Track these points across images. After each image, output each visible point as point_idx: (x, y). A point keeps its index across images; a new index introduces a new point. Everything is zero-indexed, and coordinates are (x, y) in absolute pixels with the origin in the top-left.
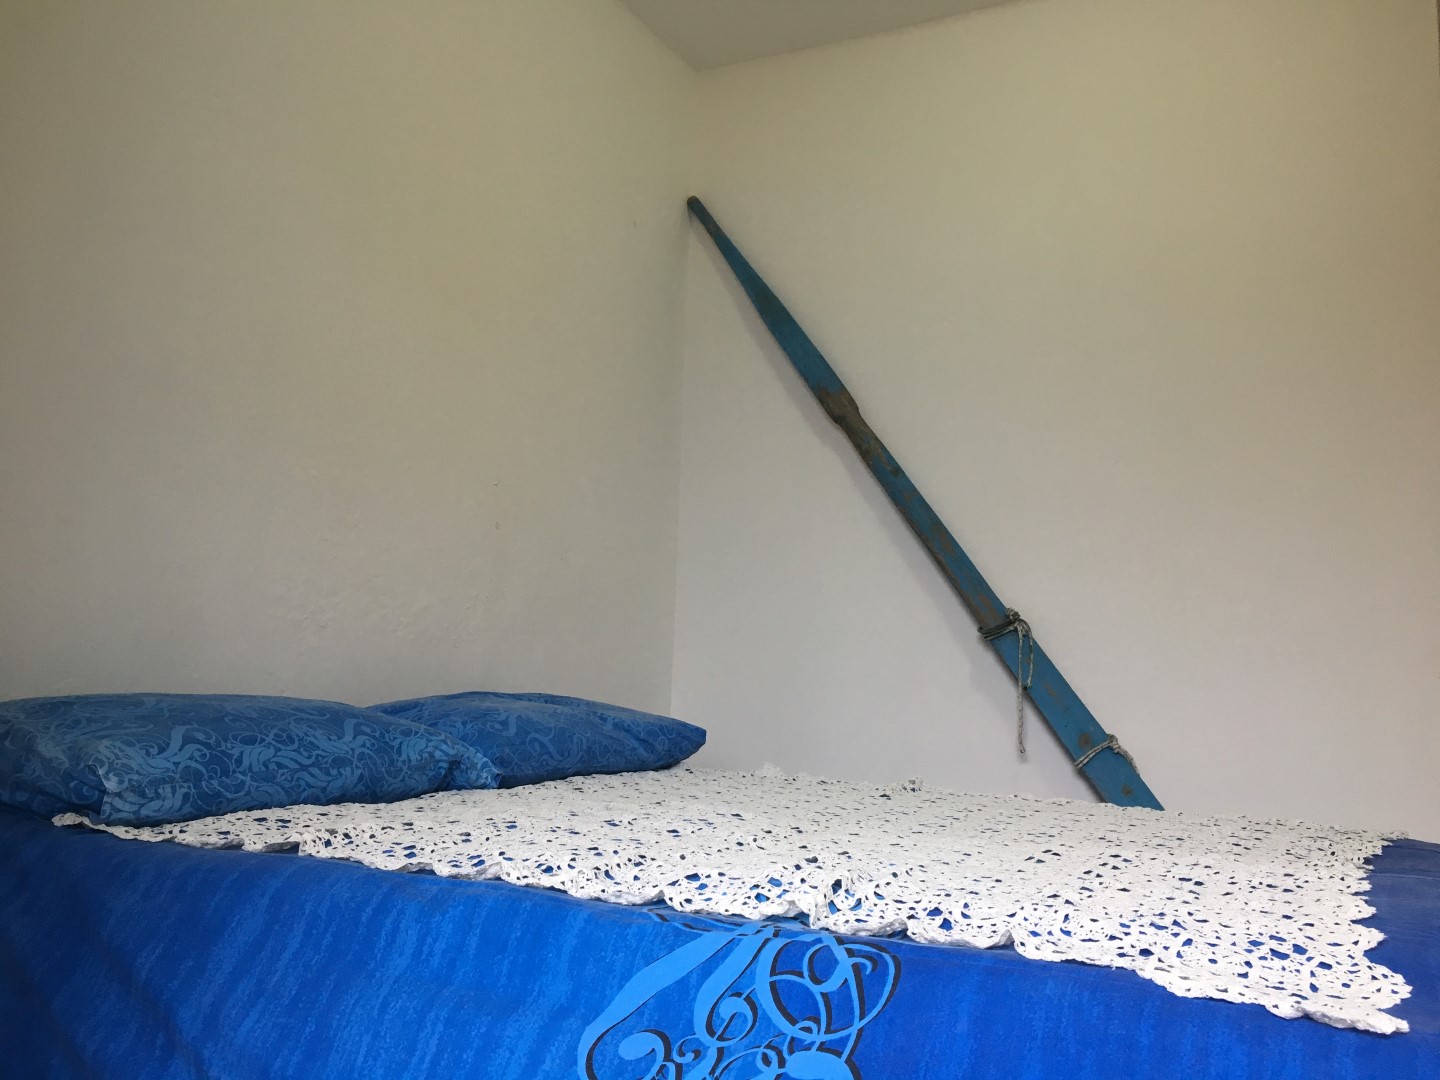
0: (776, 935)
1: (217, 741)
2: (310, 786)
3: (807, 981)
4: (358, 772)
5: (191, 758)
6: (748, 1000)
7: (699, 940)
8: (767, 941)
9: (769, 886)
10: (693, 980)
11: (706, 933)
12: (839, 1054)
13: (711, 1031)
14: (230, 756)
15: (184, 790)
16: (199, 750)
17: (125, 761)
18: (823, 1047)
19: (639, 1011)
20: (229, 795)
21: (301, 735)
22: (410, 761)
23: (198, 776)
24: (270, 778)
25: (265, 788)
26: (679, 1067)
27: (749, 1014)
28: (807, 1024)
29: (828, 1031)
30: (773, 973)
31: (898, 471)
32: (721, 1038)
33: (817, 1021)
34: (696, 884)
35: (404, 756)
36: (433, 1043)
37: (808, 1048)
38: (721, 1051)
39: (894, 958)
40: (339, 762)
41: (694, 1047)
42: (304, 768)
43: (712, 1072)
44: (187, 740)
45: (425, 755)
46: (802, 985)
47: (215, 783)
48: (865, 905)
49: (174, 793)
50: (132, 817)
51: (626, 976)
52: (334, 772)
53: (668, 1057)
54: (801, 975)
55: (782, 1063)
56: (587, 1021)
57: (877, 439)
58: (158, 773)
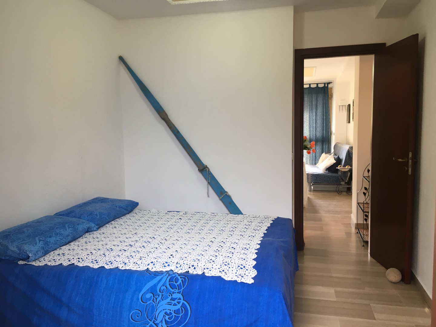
0: (169, 275)
1: (45, 239)
2: (63, 242)
3: (175, 283)
4: (71, 237)
5: (41, 245)
6: (166, 286)
7: (156, 278)
8: (168, 277)
9: (165, 264)
10: (156, 285)
11: (158, 277)
12: (180, 293)
13: (160, 292)
14: (48, 242)
15: (42, 251)
16: (42, 242)
17: (30, 249)
18: (178, 293)
19: (148, 290)
20: (50, 250)
21: (59, 232)
22: (80, 230)
23: (43, 248)
24: (56, 244)
25: (56, 246)
26: (156, 298)
27: (166, 289)
28: (175, 289)
29: (178, 290)
30: (169, 282)
31: (178, 132)
32: (162, 293)
33: (177, 289)
34: (153, 264)
35: (79, 230)
36: (114, 298)
37: (175, 293)
38: (162, 295)
39: (187, 278)
40: (68, 236)
41: (158, 295)
42: (61, 239)
43: (161, 298)
44: (40, 241)
45: (83, 228)
46: (174, 284)
47: (47, 248)
48: (182, 266)
49: (40, 252)
50: (34, 260)
51: (145, 285)
52: (67, 238)
53: (154, 297)
54: (173, 282)
55: (172, 296)
56: (140, 292)
57: (173, 124)
58: (37, 250)
